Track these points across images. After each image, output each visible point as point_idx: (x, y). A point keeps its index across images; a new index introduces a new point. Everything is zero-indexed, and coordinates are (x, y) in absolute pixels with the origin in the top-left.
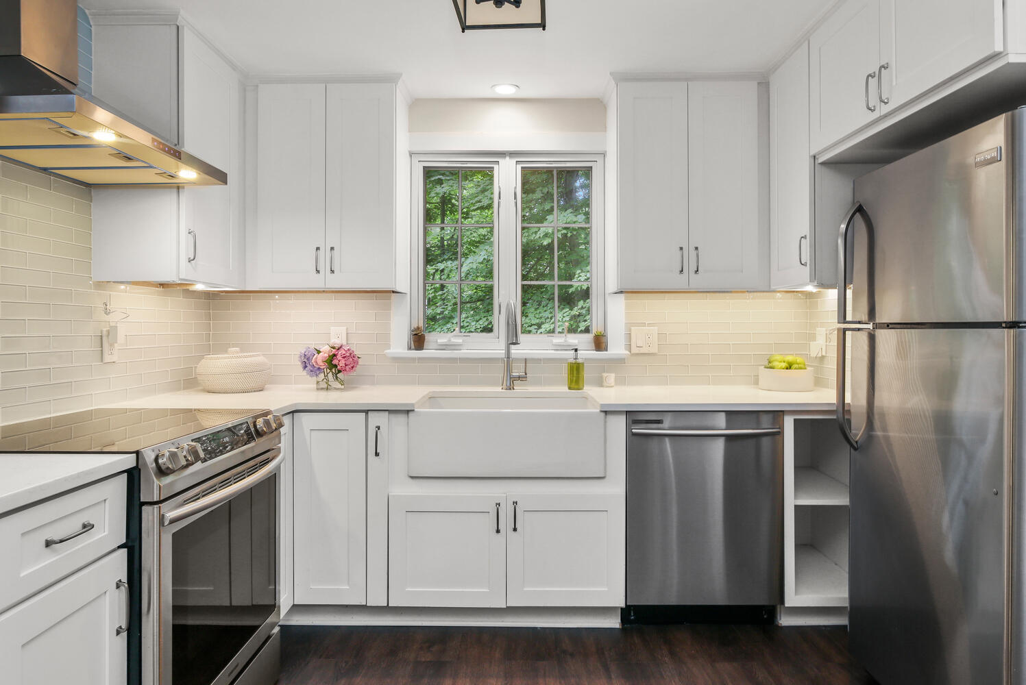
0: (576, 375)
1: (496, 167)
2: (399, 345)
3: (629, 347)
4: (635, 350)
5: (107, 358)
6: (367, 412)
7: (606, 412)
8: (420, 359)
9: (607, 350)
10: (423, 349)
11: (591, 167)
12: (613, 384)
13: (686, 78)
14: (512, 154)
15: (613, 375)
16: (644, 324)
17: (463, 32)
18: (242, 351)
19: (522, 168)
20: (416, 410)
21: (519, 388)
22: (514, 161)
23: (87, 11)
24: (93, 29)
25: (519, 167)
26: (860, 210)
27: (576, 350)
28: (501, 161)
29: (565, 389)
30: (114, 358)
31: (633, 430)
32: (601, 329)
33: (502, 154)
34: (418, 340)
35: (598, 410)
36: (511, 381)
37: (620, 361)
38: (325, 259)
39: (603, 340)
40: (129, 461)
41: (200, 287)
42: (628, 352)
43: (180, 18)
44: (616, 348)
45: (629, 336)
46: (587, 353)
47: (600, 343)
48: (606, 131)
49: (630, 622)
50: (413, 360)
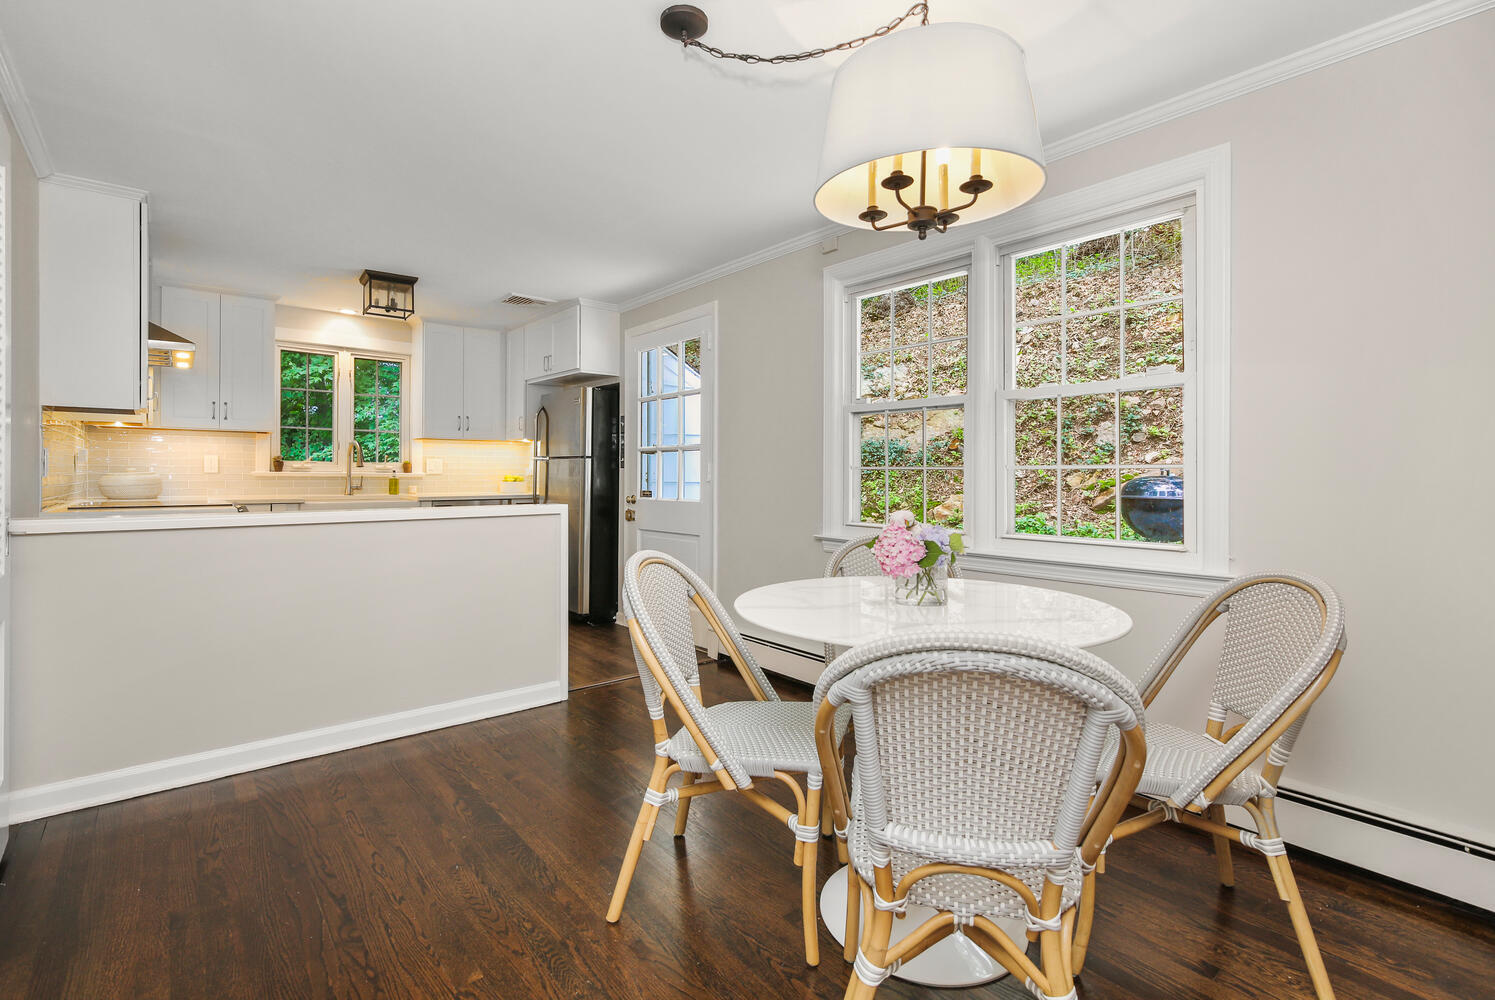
1: (336, 356)
4: (428, 472)
14: (348, 349)
26: (543, 409)
29: (388, 494)
32: (407, 460)
33: (341, 348)
36: (353, 490)
44: (417, 470)
46: (400, 474)
47: (407, 468)
48: (411, 342)
50: (274, 478)
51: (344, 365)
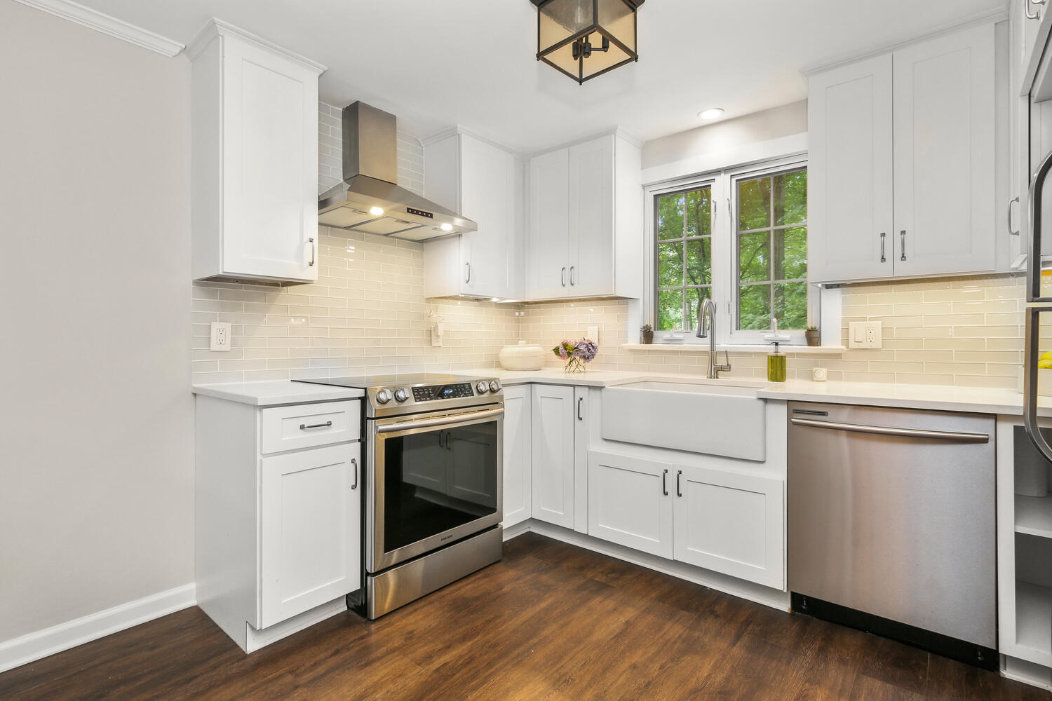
0: (777, 368)
2: (634, 340)
3: (846, 342)
4: (852, 345)
5: (434, 344)
6: (574, 386)
7: (766, 401)
8: (649, 351)
9: (820, 345)
10: (651, 343)
11: (806, 167)
12: (825, 378)
13: (890, 48)
15: (824, 370)
16: (864, 319)
17: (581, 84)
18: (527, 343)
19: (737, 180)
20: (607, 387)
21: (723, 378)
22: (728, 176)
23: (419, 139)
24: (424, 149)
25: (734, 180)
27: (777, 344)
28: (717, 178)
30: (440, 344)
31: (793, 420)
34: (648, 336)
35: (755, 397)
36: (716, 371)
37: (837, 356)
38: (568, 275)
39: (815, 334)
40: (361, 393)
41: (494, 300)
42: (844, 347)
43: (458, 129)
45: (846, 331)
47: (813, 337)
49: (801, 611)
51: (723, 193)
